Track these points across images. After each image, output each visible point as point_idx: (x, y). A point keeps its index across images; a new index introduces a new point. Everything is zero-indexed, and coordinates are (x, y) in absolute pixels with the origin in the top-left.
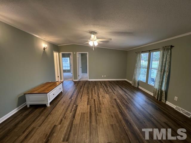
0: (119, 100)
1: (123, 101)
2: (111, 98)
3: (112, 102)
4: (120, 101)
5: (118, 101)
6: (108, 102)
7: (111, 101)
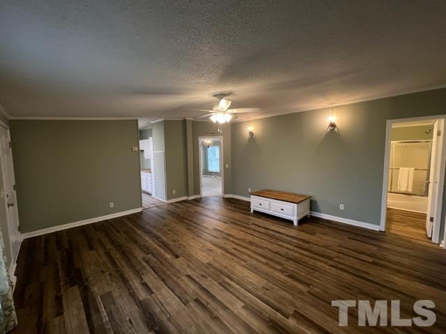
0: (166, 259)
1: (155, 260)
2: (189, 258)
3: (180, 248)
4: (162, 256)
5: (168, 256)
6: (189, 245)
7: (182, 248)
